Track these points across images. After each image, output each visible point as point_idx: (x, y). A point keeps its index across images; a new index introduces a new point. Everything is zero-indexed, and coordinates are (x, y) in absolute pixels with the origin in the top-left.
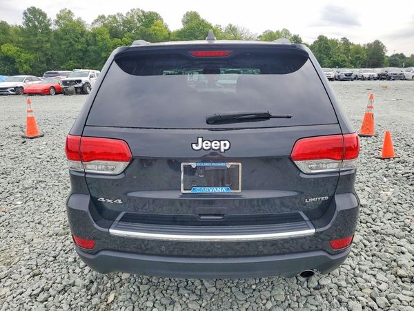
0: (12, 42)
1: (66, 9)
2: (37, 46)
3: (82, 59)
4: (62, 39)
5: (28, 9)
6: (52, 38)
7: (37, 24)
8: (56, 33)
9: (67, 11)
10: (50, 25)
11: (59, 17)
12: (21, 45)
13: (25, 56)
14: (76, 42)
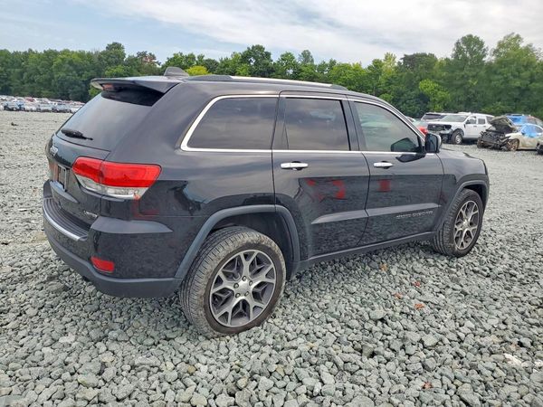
0: (433, 77)
1: (513, 33)
2: (459, 83)
3: (516, 100)
4: (495, 73)
5: (464, 39)
6: (483, 73)
7: (468, 55)
8: (490, 66)
9: (514, 36)
10: (484, 56)
11: (501, 45)
12: (441, 81)
13: (441, 94)
14: (515, 76)
